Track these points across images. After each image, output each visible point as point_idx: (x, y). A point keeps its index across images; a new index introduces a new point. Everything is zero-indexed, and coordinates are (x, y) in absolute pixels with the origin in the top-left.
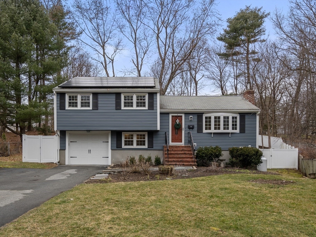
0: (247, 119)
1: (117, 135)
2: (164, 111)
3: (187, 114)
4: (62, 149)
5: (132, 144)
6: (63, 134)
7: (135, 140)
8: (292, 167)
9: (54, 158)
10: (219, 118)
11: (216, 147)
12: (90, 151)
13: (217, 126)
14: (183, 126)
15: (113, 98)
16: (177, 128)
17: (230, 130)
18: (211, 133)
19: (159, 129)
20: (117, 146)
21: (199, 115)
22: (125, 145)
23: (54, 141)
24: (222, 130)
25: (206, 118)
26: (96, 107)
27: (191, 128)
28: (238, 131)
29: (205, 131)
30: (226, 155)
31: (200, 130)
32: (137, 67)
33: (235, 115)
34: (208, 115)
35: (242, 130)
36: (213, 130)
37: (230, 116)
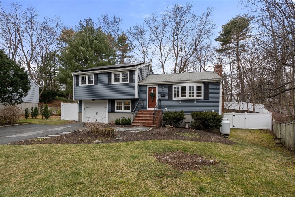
0: (211, 88)
1: (111, 102)
2: (141, 84)
3: (160, 85)
4: (80, 112)
5: (121, 109)
7: (123, 106)
8: (266, 128)
9: (76, 118)
10: (185, 87)
12: (97, 113)
13: (184, 94)
14: (157, 95)
15: (107, 76)
16: (153, 96)
17: (195, 97)
18: (179, 100)
20: (112, 110)
21: (169, 86)
22: (117, 109)
24: (188, 98)
25: (175, 88)
26: (96, 83)
27: (163, 96)
28: (202, 98)
29: (174, 98)
31: (170, 98)
32: (162, 63)
33: (199, 85)
34: (176, 86)
35: (206, 97)
36: (180, 98)
37: (195, 86)
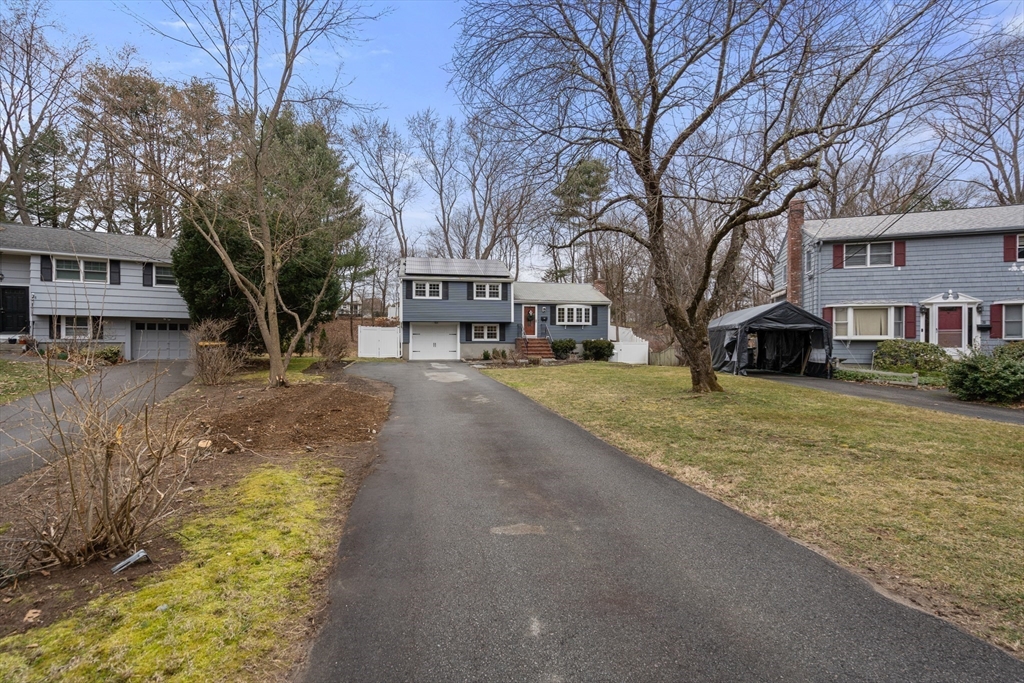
0: (599, 310)
1: (466, 327)
2: (518, 301)
3: (540, 305)
4: (406, 342)
5: (483, 337)
6: (406, 325)
7: (486, 332)
8: (642, 362)
9: (395, 353)
10: (572, 309)
11: (570, 341)
12: (435, 345)
13: (570, 319)
14: (536, 318)
15: (465, 287)
16: (530, 319)
17: (583, 323)
18: (565, 325)
19: (513, 321)
20: (467, 339)
21: (552, 307)
22: (475, 337)
23: (396, 333)
24: (575, 323)
25: (559, 309)
26: (446, 296)
27: (543, 320)
28: (590, 323)
29: (558, 323)
30: (579, 348)
31: (553, 322)
32: (444, 228)
33: (587, 307)
34: (561, 307)
35: (595, 322)
36: (566, 323)
37: (583, 308)
